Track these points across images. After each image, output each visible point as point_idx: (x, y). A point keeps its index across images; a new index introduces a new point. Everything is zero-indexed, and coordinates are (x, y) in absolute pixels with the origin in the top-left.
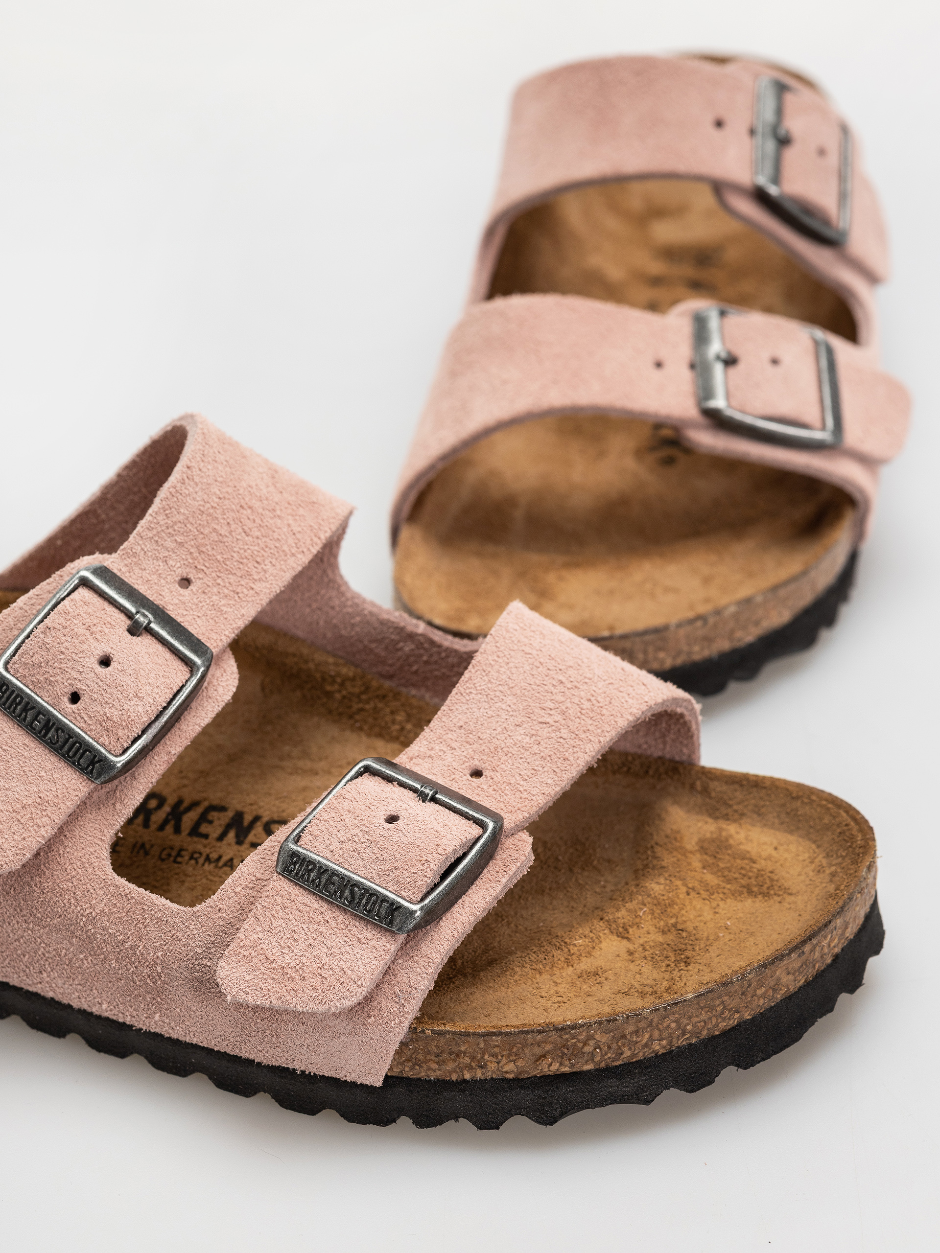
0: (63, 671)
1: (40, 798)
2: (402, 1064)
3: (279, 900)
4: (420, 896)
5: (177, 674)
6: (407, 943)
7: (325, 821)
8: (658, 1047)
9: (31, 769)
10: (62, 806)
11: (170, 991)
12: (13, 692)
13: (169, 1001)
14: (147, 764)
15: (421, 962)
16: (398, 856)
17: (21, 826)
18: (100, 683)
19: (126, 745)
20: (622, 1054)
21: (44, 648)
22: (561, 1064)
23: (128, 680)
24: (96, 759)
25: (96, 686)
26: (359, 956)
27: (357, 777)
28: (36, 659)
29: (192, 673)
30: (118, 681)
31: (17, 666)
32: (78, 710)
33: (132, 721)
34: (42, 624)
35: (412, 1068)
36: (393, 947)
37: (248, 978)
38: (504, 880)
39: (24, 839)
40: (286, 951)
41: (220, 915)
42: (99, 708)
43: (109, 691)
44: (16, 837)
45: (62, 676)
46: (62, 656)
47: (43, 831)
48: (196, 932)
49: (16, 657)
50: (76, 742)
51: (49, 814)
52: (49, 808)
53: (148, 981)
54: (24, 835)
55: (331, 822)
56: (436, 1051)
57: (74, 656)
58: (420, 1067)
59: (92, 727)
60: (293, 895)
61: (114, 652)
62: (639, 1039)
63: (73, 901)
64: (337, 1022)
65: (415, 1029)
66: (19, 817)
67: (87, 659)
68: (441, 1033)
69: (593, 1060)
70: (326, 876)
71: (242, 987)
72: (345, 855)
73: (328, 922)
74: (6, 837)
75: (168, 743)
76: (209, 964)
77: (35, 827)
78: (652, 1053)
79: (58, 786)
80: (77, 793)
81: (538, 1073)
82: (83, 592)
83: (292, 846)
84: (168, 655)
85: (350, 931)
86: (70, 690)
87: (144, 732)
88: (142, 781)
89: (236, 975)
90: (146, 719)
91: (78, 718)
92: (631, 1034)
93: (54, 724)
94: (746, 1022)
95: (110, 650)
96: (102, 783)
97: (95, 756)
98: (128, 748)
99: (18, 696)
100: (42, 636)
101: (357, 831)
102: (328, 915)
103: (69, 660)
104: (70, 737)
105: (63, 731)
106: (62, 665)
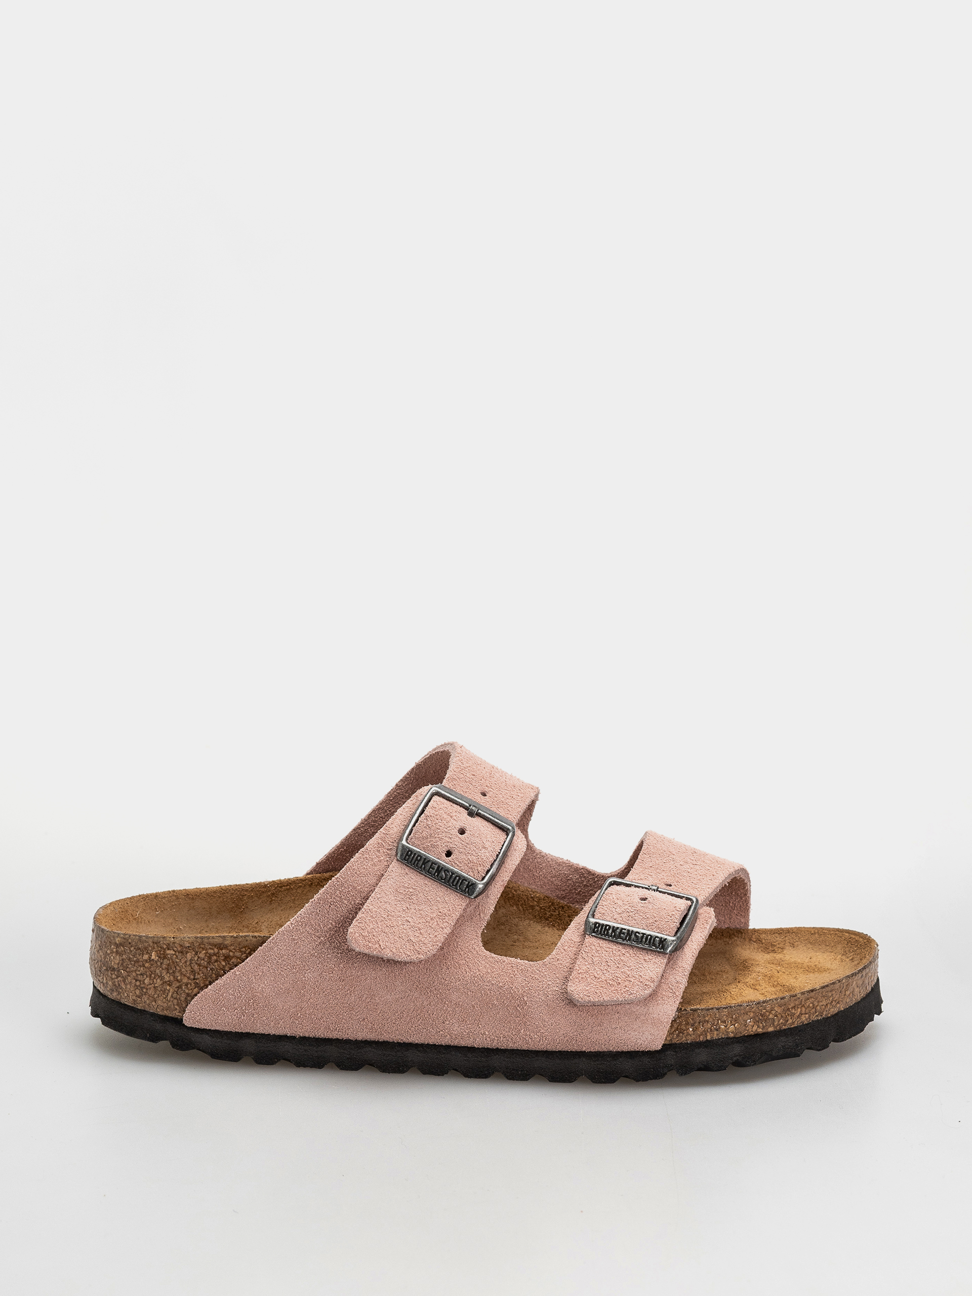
0: (441, 839)
1: (440, 912)
2: (672, 1033)
3: (593, 948)
4: (674, 933)
5: (501, 836)
6: (669, 962)
7: (606, 905)
8: (804, 1019)
9: (432, 897)
10: (453, 915)
11: (532, 1012)
12: (415, 854)
13: (530, 1019)
14: (492, 888)
15: (680, 970)
16: (655, 915)
17: (432, 930)
18: (463, 843)
19: (484, 875)
20: (787, 1021)
21: (428, 827)
22: (758, 1027)
23: (478, 840)
24: (470, 884)
25: (461, 844)
26: (647, 968)
27: (610, 886)
28: (424, 834)
29: (507, 835)
30: (472, 841)
31: (413, 840)
32: (453, 859)
33: (485, 861)
34: (423, 815)
35: (678, 1036)
36: (665, 961)
37: (587, 988)
38: (708, 928)
39: (436, 936)
40: (605, 972)
41: (559, 962)
42: (465, 857)
43: (468, 847)
44: (431, 936)
45: (440, 842)
46: (439, 831)
47: (445, 931)
48: (546, 973)
49: (412, 835)
50: (457, 876)
51: (447, 921)
52: (446, 918)
53: (518, 1008)
54: (435, 934)
55: (610, 906)
56: (692, 1022)
57: (445, 829)
58: (683, 1034)
59: (462, 868)
60: (601, 944)
61: (466, 826)
62: (796, 1012)
63: (468, 970)
64: (638, 1008)
65: (681, 1009)
66: (431, 925)
67: (453, 831)
68: (695, 1010)
69: (773, 1024)
70: (618, 931)
71: (585, 994)
72: (624, 919)
73: (624, 954)
74: (426, 936)
75: (501, 875)
76: (557, 989)
77: (441, 929)
78: (801, 1023)
79: (449, 905)
80: (460, 907)
81: (746, 1033)
82: (436, 798)
83: (592, 920)
84: (492, 826)
85: (638, 957)
86: (446, 849)
87: (492, 866)
88: (492, 898)
89: (580, 988)
90: (492, 860)
91: (453, 864)
92: (792, 1008)
93: (442, 868)
94: (841, 1011)
95: (464, 825)
96: (475, 898)
97: (469, 882)
98: (484, 877)
99: (419, 856)
100: (425, 821)
101: (626, 907)
102: (623, 951)
103: (443, 832)
104: (453, 874)
105: (448, 872)
106: (440, 836)
